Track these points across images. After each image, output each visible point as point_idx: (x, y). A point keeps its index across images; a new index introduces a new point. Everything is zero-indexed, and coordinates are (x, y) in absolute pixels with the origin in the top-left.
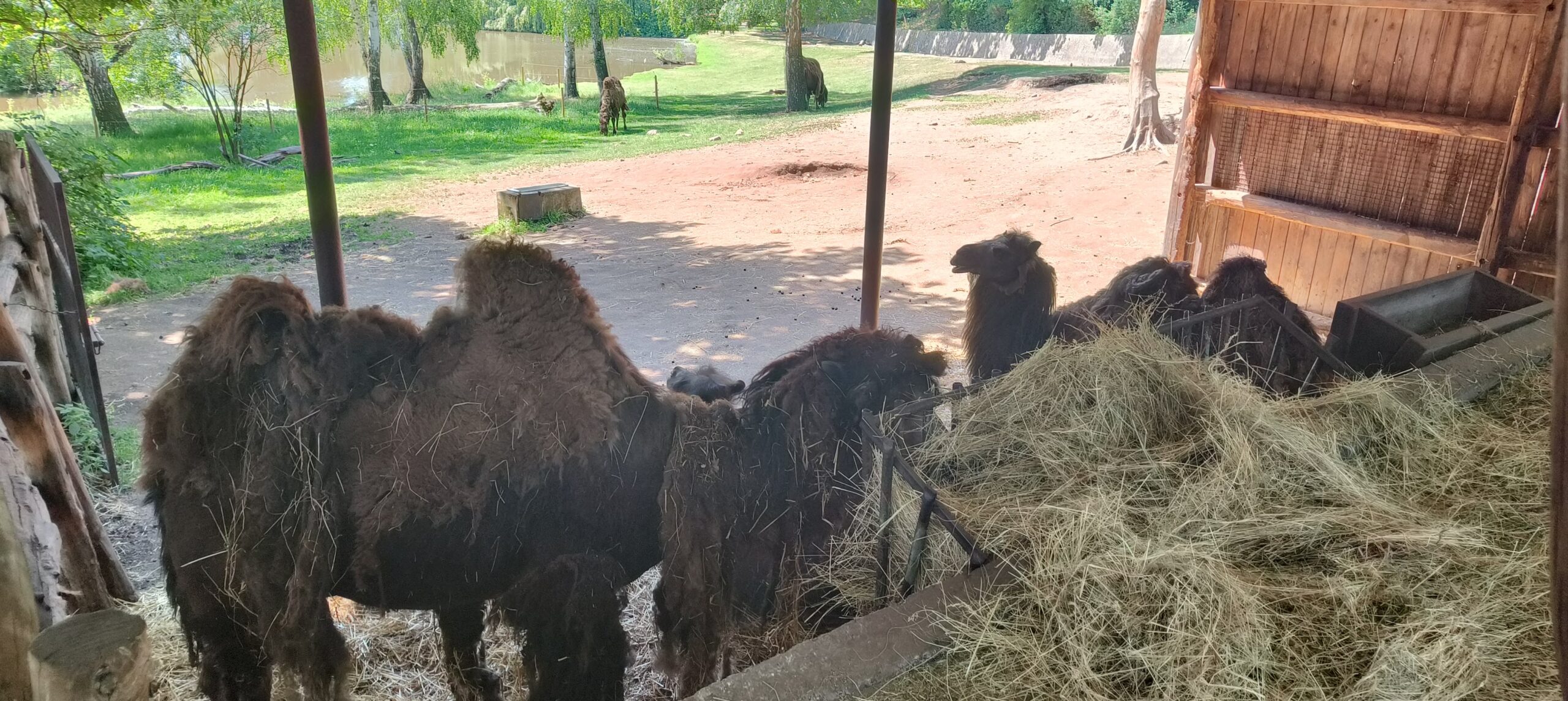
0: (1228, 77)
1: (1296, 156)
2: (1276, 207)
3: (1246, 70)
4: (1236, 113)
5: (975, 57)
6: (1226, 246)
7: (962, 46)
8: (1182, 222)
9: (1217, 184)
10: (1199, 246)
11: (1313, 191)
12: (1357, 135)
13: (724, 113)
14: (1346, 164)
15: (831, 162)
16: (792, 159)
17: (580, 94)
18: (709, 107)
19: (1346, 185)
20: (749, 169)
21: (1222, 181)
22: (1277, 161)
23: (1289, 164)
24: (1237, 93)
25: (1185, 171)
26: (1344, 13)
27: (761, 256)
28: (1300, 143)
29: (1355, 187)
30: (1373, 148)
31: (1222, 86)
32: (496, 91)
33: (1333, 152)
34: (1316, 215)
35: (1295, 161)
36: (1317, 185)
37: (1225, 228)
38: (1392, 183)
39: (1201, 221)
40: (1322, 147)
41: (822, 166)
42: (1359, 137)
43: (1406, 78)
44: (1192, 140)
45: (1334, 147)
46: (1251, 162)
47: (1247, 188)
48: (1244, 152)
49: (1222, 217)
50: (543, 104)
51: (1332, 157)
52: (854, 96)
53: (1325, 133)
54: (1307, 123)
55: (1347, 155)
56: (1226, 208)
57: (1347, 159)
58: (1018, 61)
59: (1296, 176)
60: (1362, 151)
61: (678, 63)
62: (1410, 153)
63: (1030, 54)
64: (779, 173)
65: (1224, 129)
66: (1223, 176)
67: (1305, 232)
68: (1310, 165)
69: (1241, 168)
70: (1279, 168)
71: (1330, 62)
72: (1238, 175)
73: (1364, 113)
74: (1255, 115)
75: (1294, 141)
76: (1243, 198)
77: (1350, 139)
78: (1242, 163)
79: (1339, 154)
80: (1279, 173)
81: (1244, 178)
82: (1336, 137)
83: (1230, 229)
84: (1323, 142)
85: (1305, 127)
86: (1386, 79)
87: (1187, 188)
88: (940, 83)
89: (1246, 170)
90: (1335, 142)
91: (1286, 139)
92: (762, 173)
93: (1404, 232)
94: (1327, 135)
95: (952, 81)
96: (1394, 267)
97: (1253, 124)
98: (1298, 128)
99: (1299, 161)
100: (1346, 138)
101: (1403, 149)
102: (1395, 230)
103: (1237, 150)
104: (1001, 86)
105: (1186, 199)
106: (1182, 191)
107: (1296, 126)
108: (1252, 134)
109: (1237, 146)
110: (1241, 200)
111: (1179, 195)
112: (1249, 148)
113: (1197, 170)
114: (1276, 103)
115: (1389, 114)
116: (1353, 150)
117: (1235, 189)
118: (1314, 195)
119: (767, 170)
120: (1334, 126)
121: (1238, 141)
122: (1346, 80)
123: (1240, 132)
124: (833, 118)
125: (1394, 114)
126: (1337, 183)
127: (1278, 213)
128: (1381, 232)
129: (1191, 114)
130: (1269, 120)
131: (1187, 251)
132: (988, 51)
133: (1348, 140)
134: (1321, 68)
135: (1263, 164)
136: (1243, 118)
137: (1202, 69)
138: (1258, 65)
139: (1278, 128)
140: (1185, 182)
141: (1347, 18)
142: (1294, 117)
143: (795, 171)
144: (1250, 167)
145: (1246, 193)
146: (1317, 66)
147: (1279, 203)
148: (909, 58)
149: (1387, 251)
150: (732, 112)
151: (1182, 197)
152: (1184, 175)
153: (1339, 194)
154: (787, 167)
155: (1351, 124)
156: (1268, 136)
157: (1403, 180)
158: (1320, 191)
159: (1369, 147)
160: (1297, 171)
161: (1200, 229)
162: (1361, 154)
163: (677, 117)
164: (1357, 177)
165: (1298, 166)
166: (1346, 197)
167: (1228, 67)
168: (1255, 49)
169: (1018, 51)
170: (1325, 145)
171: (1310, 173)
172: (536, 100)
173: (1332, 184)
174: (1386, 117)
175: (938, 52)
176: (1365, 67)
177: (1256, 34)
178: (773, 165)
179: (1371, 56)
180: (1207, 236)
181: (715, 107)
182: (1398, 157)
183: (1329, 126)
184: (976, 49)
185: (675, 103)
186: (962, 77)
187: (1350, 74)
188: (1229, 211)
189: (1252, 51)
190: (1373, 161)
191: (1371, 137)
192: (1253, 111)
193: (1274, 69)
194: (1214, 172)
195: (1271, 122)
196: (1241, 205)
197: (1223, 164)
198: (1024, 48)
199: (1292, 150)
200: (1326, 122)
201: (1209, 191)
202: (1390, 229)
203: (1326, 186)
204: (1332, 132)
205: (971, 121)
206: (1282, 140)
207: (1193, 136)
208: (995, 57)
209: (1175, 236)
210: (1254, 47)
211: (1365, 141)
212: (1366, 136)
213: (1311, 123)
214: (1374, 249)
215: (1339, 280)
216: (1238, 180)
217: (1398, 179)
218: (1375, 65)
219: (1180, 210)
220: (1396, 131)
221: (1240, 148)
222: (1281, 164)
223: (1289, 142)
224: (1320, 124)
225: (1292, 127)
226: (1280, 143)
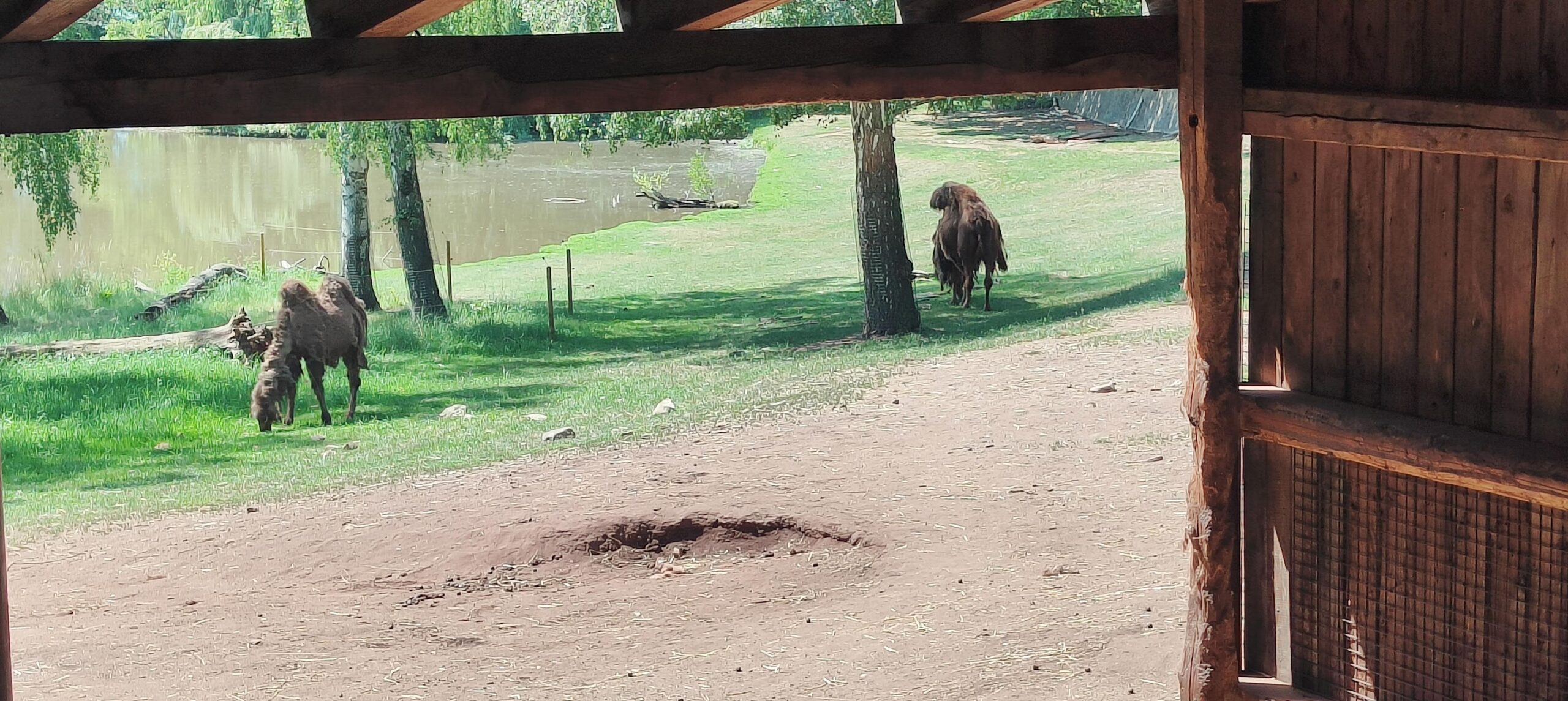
0: (1296, 360)
1: (1471, 606)
3: (1328, 338)
4: (1320, 467)
16: (635, 508)
17: (384, 304)
20: (515, 539)
21: (1318, 670)
22: (1431, 620)
23: (1459, 632)
25: (1199, 642)
26: (1526, 176)
28: (1473, 564)
31: (1282, 385)
32: (178, 301)
40: (1528, 583)
41: (716, 524)
44: (1205, 548)
46: (1372, 619)
47: (1372, 698)
48: (1352, 585)
50: (242, 338)
53: (1529, 538)
54: (1482, 505)
59: (1480, 669)
64: (594, 548)
65: (1299, 513)
66: (1317, 656)
68: (1507, 638)
69: (1353, 636)
70: (1439, 642)
72: (1348, 657)
74: (1364, 475)
75: (1461, 558)
78: (1352, 621)
80: (1439, 658)
81: (1365, 665)
82: (1556, 555)
84: (1529, 568)
85: (1482, 519)
89: (1365, 641)
91: (1441, 553)
92: (549, 549)
94: (1536, 547)
97: (1363, 503)
98: (1467, 522)
99: (1481, 624)
103: (1335, 579)
107: (1461, 519)
108: (1364, 531)
109: (1335, 566)
112: (1363, 574)
113: (1241, 637)
119: (563, 540)
121: (1335, 551)
123: (1336, 525)
130: (1397, 491)
134: (1493, 339)
135: (1401, 628)
136: (1338, 483)
138: (1354, 324)
139: (1421, 517)
141: (1536, 190)
142: (1452, 491)
143: (642, 539)
144: (1372, 632)
146: (1483, 331)
152: (1198, 656)
154: (621, 528)
156: (1401, 542)
160: (1480, 654)
163: (590, 356)
165: (1481, 641)
167: (1289, 326)
168: (1343, 277)
170: (1535, 579)
171: (1511, 666)
172: (228, 327)
177: (1338, 232)
178: (581, 527)
183: (1535, 521)
189: (1336, 283)
192: (1358, 469)
193: (1388, 337)
194: (1295, 643)
195: (1402, 498)
197: (1313, 620)
199: (1460, 588)
200: (1527, 506)
204: (1545, 542)
206: (1434, 558)
210: (1337, 271)
213: (1493, 506)
216: (1352, 671)
221: (1344, 574)
222: (1439, 628)
223: (1451, 561)
224: (1514, 512)
225: (1450, 518)
226: (1431, 565)
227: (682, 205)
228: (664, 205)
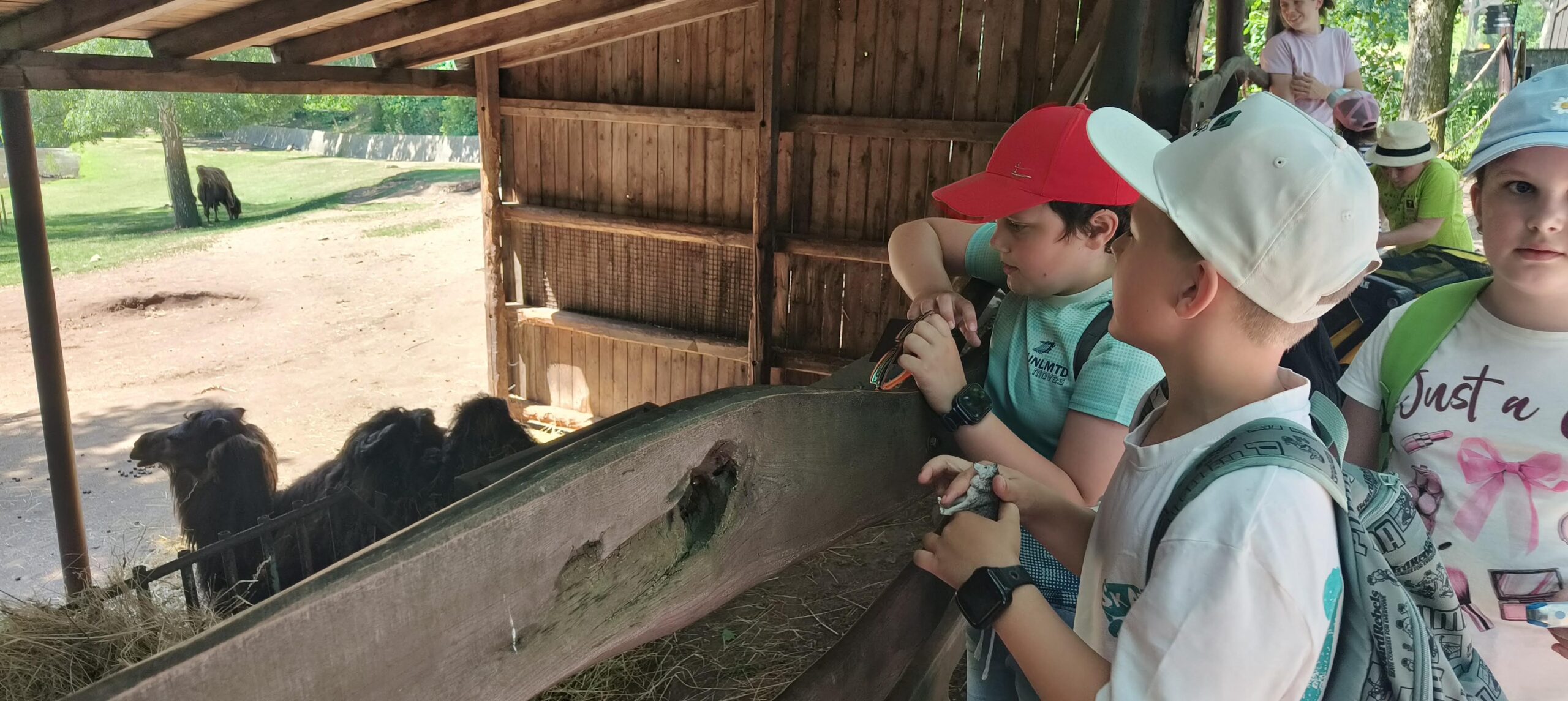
0: (518, 193)
1: (592, 269)
2: (583, 323)
3: (533, 184)
4: (533, 229)
6: (547, 366)
8: (498, 345)
9: (529, 302)
10: (523, 367)
11: (613, 304)
12: (639, 247)
14: (636, 275)
15: (182, 291)
16: (130, 291)
19: (640, 296)
21: (533, 298)
22: (578, 278)
23: (588, 278)
24: (528, 209)
25: (492, 292)
26: (608, 128)
28: (593, 256)
29: (647, 298)
30: (655, 259)
31: (515, 201)
33: (623, 264)
34: (617, 329)
35: (593, 275)
36: (615, 298)
37: (544, 347)
38: (677, 292)
39: (521, 341)
40: (613, 260)
42: (642, 249)
43: (670, 190)
44: (493, 259)
45: (623, 259)
46: (555, 278)
47: (555, 304)
48: (547, 267)
49: (538, 335)
51: (623, 269)
53: (613, 245)
54: (596, 236)
55: (635, 266)
56: (541, 327)
57: (636, 271)
59: (596, 290)
60: (647, 263)
62: (685, 263)
64: (112, 309)
65: (524, 246)
66: (532, 293)
67: (614, 346)
68: (606, 278)
69: (547, 284)
70: (580, 282)
71: (605, 175)
72: (545, 292)
73: (640, 226)
74: (550, 230)
75: (588, 255)
76: (554, 316)
77: (635, 251)
78: (547, 280)
79: (629, 266)
80: (580, 288)
81: (551, 294)
82: (623, 249)
83: (548, 347)
84: (613, 255)
85: (596, 241)
86: (654, 192)
87: (498, 309)
89: (552, 286)
90: (623, 254)
91: (581, 253)
92: (89, 312)
93: (692, 339)
94: (615, 248)
96: (693, 373)
97: (550, 240)
98: (590, 242)
99: (596, 275)
100: (631, 250)
101: (680, 259)
102: (684, 339)
103: (540, 266)
105: (498, 320)
106: (493, 312)
107: (587, 240)
108: (550, 249)
109: (540, 262)
110: (550, 318)
111: (491, 316)
112: (550, 263)
113: (505, 290)
114: (563, 218)
115: (661, 226)
116: (639, 261)
117: (545, 306)
118: (615, 307)
119: (95, 307)
120: (619, 239)
121: (540, 257)
122: (621, 195)
123: (540, 248)
125: (665, 226)
126: (632, 294)
127: (586, 330)
128: (674, 341)
129: (487, 232)
130: (562, 235)
131: (512, 377)
133: (633, 252)
134: (599, 182)
135: (566, 280)
136: (540, 234)
137: (489, 185)
138: (544, 179)
139: (572, 243)
140: (494, 303)
141: (612, 132)
142: (584, 231)
143: (135, 305)
144: (555, 283)
145: (556, 310)
146: (595, 178)
147: (585, 316)
149: (684, 358)
151: (493, 319)
152: (492, 296)
153: (635, 305)
154: (124, 301)
155: (632, 237)
156: (566, 251)
157: (685, 289)
158: (619, 304)
159: (652, 258)
160: (596, 285)
161: (521, 349)
162: (646, 265)
164: (647, 288)
165: (596, 280)
166: (642, 308)
167: (518, 182)
168: (539, 163)
170: (616, 258)
171: (608, 286)
173: (628, 296)
174: (658, 229)
175: (374, 155)
176: (635, 180)
177: (537, 148)
179: (638, 169)
180: (529, 356)
182: (677, 267)
183: (615, 239)
184: (413, 153)
187: (624, 187)
188: (544, 330)
189: (537, 166)
190: (657, 271)
191: (652, 248)
192: (548, 226)
193: (557, 183)
194: (524, 290)
195: (565, 235)
196: (551, 322)
197: (531, 281)
198: (461, 150)
199: (588, 264)
200: (611, 235)
201: (520, 310)
202: (680, 337)
203: (624, 299)
204: (619, 244)
206: (578, 253)
207: (493, 255)
208: (433, 160)
209: (494, 360)
210: (537, 161)
211: (647, 253)
212: (648, 247)
214: (673, 358)
215: (651, 391)
216: (546, 297)
217: (681, 288)
218: (643, 179)
219: (495, 333)
220: (671, 242)
221: (543, 264)
222: (581, 278)
223: (585, 256)
224: (607, 237)
225: (584, 241)
226: (577, 257)
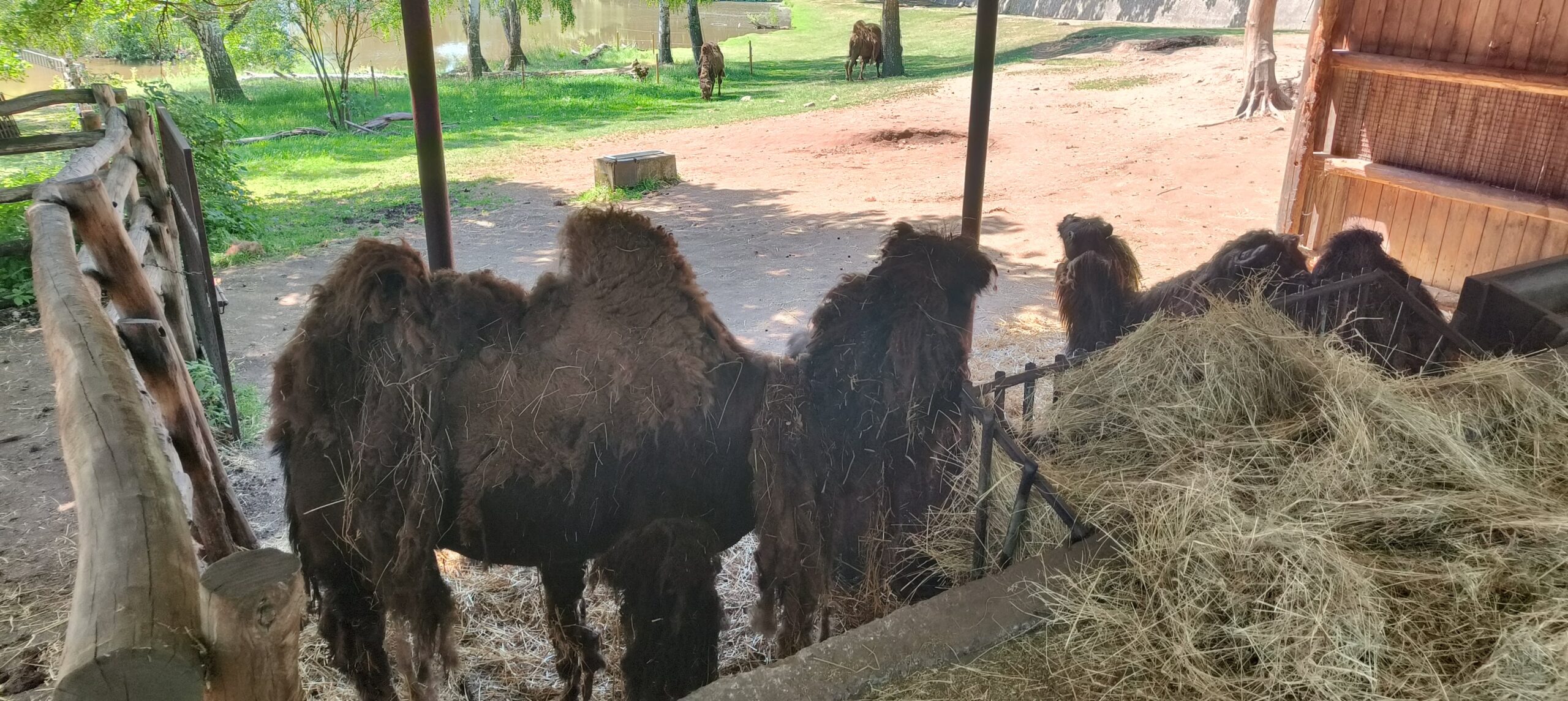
0: (1352, 40)
1: (1424, 122)
2: (1402, 177)
3: (1372, 30)
4: (1360, 77)
5: (1079, 19)
6: (1345, 218)
7: (1065, 8)
8: (1298, 192)
9: (1337, 152)
10: (1315, 217)
11: (1442, 160)
12: (1493, 100)
13: (818, 78)
14: (1480, 132)
15: (928, 128)
16: (887, 126)
17: (675, 61)
18: (803, 72)
19: (1480, 153)
20: (843, 136)
21: (1343, 148)
22: (1404, 128)
23: (1417, 131)
24: (1362, 56)
25: (1303, 139)
27: (856, 224)
28: (1429, 108)
29: (1490, 155)
30: (1511, 114)
31: (1345, 49)
32: (592, 57)
33: (1466, 118)
34: (1445, 186)
35: (1424, 129)
36: (1447, 154)
37: (1345, 199)
38: (1531, 151)
39: (1319, 190)
40: (1454, 112)
41: (918, 132)
42: (1496, 102)
43: (1550, 39)
44: (1312, 106)
45: (1468, 113)
46: (1375, 129)
47: (1369, 156)
48: (1367, 118)
49: (1341, 187)
50: (638, 70)
51: (1465, 124)
52: (952, 59)
53: (1458, 98)
54: (1437, 87)
55: (1482, 121)
56: (1346, 178)
57: (1481, 126)
58: (1124, 23)
59: (1425, 144)
60: (1499, 118)
61: (773, 27)
62: (1552, 120)
63: (1137, 15)
64: (874, 140)
65: (1346, 94)
66: (1344, 144)
67: (1433, 203)
68: (1440, 132)
69: (1364, 135)
70: (1406, 135)
71: (1465, 23)
72: (1360, 143)
73: (1502, 77)
74: (1381, 79)
75: (1423, 106)
76: (1366, 167)
77: (1486, 105)
78: (1365, 130)
79: (1473, 120)
80: (1405, 141)
81: (1367, 146)
82: (1470, 102)
83: (1350, 199)
84: (1455, 108)
85: (1436, 92)
86: (1528, 40)
87: (1305, 157)
88: (1042, 46)
89: (1370, 137)
90: (1469, 108)
91: (1414, 105)
92: (857, 140)
93: (1542, 203)
94: (1460, 101)
95: (1054, 44)
96: (1531, 242)
97: (1379, 89)
98: (1428, 93)
99: (1428, 128)
100: (1481, 104)
101: (1544, 116)
102: (1534, 202)
103: (1359, 116)
104: (1106, 49)
105: (1303, 168)
106: (1299, 160)
107: (1426, 91)
108: (1376, 99)
109: (1360, 112)
110: (1363, 169)
111: (1296, 163)
112: (1373, 114)
113: (1316, 138)
114: (1404, 67)
115: (1528, 77)
116: (1488, 116)
117: (1357, 157)
118: (1444, 164)
119: (862, 137)
120: (1467, 91)
121: (1361, 107)
122: (1483, 41)
123: (1364, 97)
124: (930, 83)
125: (1536, 78)
126: (1470, 151)
127: (1404, 183)
128: (1518, 203)
129: (1310, 79)
130: (1396, 84)
131: (1303, 224)
132: (1094, 12)
133: (1483, 106)
134: (1455, 29)
135: (1389, 131)
136: (1368, 82)
137: (1323, 31)
138: (1386, 26)
139: (1406, 93)
140: (1302, 150)
142: (1423, 81)
143: (891, 137)
144: (1374, 134)
145: (1369, 162)
146: (1451, 26)
147: (1405, 172)
148: (1010, 21)
149: (1524, 224)
150: (827, 78)
151: (1299, 166)
152: (1302, 143)
153: (1472, 162)
154: (883, 133)
155: (1487, 89)
156: (1395, 102)
157: (1543, 148)
158: (1450, 160)
159: (1506, 113)
160: (1426, 138)
161: (1318, 199)
162: (1497, 120)
163: (771, 82)
164: (1492, 145)
165: (1427, 134)
166: (1479, 167)
167: (1353, 28)
168: (1384, 9)
169: (1125, 12)
170: (1458, 111)
171: (1440, 141)
172: (631, 66)
173: (1464, 152)
174: (1526, 81)
175: (1041, 13)
176: (1505, 27)
178: (868, 132)
179: (1512, 15)
180: (1325, 206)
181: (808, 72)
182: (1538, 124)
183: (1462, 90)
184: (1080, 10)
185: (769, 68)
186: (1065, 40)
187: (1488, 34)
188: (1350, 181)
189: (1380, 12)
190: (1510, 127)
191: (1509, 102)
192: (1379, 75)
193: (1403, 30)
194: (1335, 139)
195: (1398, 87)
196: (1363, 174)
197: (1345, 131)
198: (1131, 8)
199: (1421, 116)
200: (1459, 86)
201: (1328, 160)
202: (1528, 200)
203: (1458, 155)
204: (1465, 98)
205: (1074, 86)
206: (1410, 106)
207: (1312, 102)
208: (1100, 19)
209: (1290, 207)
210: (1382, 7)
211: (1502, 107)
212: (1504, 101)
213: (1442, 88)
214: (1509, 222)
215: (1470, 255)
216: (1360, 148)
217: (1538, 147)
218: (1515, 26)
219: (1297, 180)
220: (1538, 96)
221: (1364, 114)
222: (1408, 130)
223: (1418, 107)
224: (1452, 89)
225: (1421, 92)
226: (1408, 109)
227: (766, 27)
228: (759, 28)
